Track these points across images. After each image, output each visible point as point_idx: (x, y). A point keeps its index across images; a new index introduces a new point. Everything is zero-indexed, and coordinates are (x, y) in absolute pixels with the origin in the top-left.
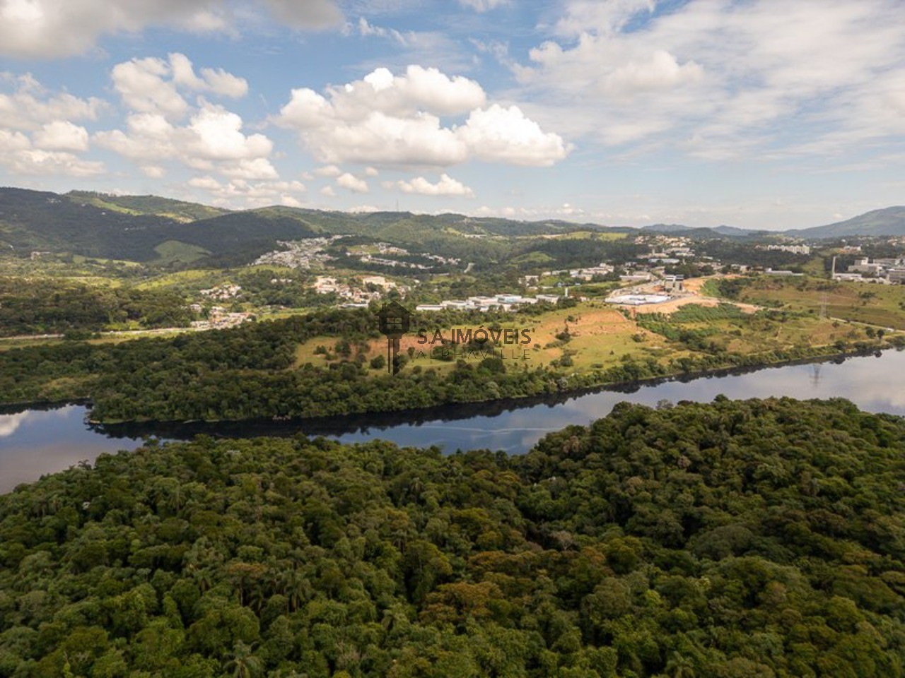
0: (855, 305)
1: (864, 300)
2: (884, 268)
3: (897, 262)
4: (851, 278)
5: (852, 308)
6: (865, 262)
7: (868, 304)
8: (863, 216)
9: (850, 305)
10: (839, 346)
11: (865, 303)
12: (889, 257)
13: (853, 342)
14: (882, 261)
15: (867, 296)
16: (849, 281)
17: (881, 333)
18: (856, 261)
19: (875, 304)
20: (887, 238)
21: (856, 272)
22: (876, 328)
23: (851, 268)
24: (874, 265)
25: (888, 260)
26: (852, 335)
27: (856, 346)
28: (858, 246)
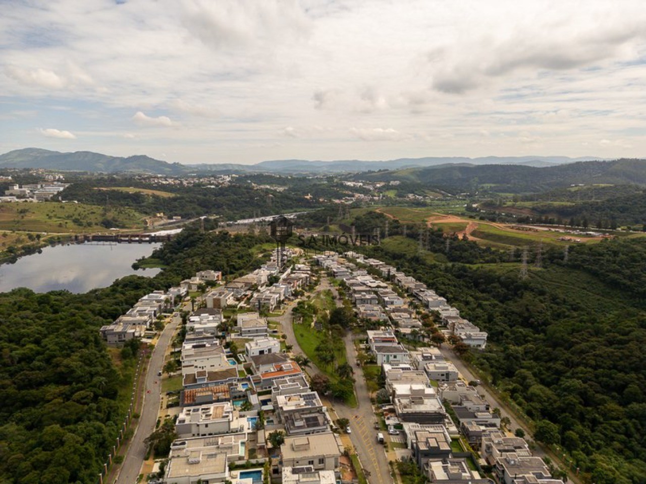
0: (16, 219)
1: (22, 214)
2: (31, 191)
3: (39, 186)
4: (9, 200)
5: (14, 221)
6: (16, 188)
7: (25, 217)
8: (8, 154)
9: (13, 219)
10: (11, 250)
11: (23, 217)
12: (33, 183)
13: (20, 246)
14: (28, 186)
15: (23, 212)
16: (8, 202)
17: (38, 237)
18: (10, 187)
19: (30, 217)
20: (28, 170)
21: (11, 195)
22: (34, 234)
23: (7, 192)
24: (23, 189)
25: (32, 185)
26: (19, 241)
27: (23, 248)
28: (9, 176)
